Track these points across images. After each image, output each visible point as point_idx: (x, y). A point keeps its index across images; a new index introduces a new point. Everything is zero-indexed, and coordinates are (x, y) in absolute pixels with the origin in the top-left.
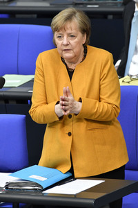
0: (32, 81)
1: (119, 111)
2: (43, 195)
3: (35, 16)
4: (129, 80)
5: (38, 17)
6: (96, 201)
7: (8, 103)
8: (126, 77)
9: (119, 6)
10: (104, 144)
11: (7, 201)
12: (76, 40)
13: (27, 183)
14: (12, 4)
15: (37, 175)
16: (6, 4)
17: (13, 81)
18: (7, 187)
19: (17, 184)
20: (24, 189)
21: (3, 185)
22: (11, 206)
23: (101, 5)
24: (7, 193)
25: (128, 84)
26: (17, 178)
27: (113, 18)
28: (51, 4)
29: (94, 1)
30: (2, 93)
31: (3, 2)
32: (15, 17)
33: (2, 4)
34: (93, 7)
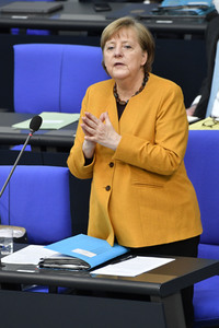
2: (90, 276)
3: (85, 33)
4: (212, 123)
5: (89, 35)
6: (163, 286)
7: (45, 150)
8: (208, 119)
9: (200, 21)
11: (42, 284)
13: (70, 259)
14: (54, 17)
15: (82, 248)
16: (46, 17)
17: (53, 121)
18: (41, 264)
19: (55, 261)
21: (36, 262)
22: (46, 291)
23: (175, 21)
24: (41, 273)
25: (209, 129)
27: (192, 38)
28: (107, 18)
29: (166, 15)
30: (37, 138)
31: (42, 13)
32: (58, 34)
33: (41, 17)
34: (165, 23)
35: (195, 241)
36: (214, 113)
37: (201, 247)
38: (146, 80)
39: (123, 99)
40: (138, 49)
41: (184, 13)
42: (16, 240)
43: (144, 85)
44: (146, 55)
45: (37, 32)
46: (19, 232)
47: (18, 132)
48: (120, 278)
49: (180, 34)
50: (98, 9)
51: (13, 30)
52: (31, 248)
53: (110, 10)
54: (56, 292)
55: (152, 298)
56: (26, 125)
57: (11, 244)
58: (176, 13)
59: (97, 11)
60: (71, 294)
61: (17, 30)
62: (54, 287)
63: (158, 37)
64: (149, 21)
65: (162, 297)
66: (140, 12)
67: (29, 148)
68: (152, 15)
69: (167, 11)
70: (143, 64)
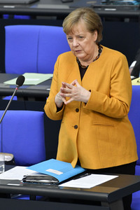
0: (51, 80)
1: (128, 110)
2: (59, 188)
3: (55, 18)
5: (58, 19)
6: (110, 195)
7: (27, 100)
9: (136, 9)
10: (107, 140)
11: (25, 194)
12: (85, 40)
13: (44, 176)
14: (33, 6)
15: (53, 169)
16: (28, 6)
17: (32, 79)
18: (24, 180)
19: (34, 178)
20: (41, 183)
21: (21, 178)
22: (29, 199)
23: (118, 9)
24: (24, 186)
26: (35, 172)
27: (130, 21)
28: (70, 7)
29: (112, 5)
30: (21, 91)
31: (25, 4)
32: (35, 18)
33: (23, 6)
34: (110, 10)
37: (138, 168)
38: (100, 51)
41: (124, 3)
42: (6, 163)
43: (99, 55)
45: (21, 17)
46: (9, 157)
47: (8, 87)
48: (82, 190)
49: (121, 18)
51: (4, 15)
52: (17, 168)
53: (72, 1)
54: (35, 200)
55: (102, 204)
56: (13, 82)
57: (3, 166)
58: (119, 4)
59: (64, 2)
60: (45, 200)
61: (7, 15)
62: (33, 196)
63: (106, 20)
64: (100, 9)
65: (109, 203)
66: (93, 3)
67: (16, 98)
68: (101, 5)
69: (112, 2)
70: (95, 40)
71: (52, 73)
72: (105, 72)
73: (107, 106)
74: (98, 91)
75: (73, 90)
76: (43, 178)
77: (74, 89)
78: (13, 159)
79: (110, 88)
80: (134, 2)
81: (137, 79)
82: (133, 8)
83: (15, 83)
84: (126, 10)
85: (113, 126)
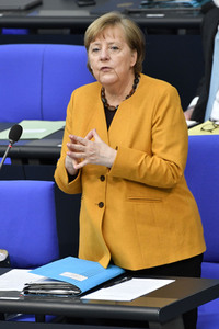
0: (62, 130)
2: (81, 303)
3: (67, 31)
4: (212, 127)
5: (72, 32)
6: (163, 311)
7: (27, 163)
8: (207, 122)
9: (195, 14)
11: (27, 312)
13: (57, 284)
14: (33, 14)
15: (70, 272)
16: (23, 14)
18: (26, 290)
19: (42, 286)
20: (52, 294)
21: (20, 288)
22: (33, 320)
23: (167, 14)
24: (26, 300)
25: (209, 133)
27: (187, 33)
28: (91, 13)
29: (157, 8)
30: (17, 149)
31: (19, 10)
32: (37, 32)
33: (17, 14)
34: (155, 17)
35: (198, 260)
36: (214, 116)
37: (205, 266)
38: (136, 82)
39: (112, 103)
40: (126, 49)
41: (177, 5)
43: (135, 87)
44: (135, 55)
45: (14, 31)
48: (117, 304)
49: (172, 29)
50: (81, 3)
52: (14, 272)
53: (94, 4)
54: (43, 320)
55: (150, 324)
56: (5, 135)
58: (168, 6)
59: (80, 6)
60: (60, 322)
62: (41, 315)
63: (149, 33)
64: (138, 15)
65: (162, 324)
66: (127, 5)
67: (9, 161)
68: (141, 8)
69: (158, 3)
70: (133, 64)
71: (64, 119)
72: (143, 115)
73: (144, 170)
74: (131, 146)
75: (88, 147)
76: (56, 286)
77: (89, 145)
78: (8, 258)
79: (152, 140)
80: (192, 3)
81: (201, 126)
82: (191, 12)
83: (7, 137)
84: (180, 16)
85: (161, 201)
